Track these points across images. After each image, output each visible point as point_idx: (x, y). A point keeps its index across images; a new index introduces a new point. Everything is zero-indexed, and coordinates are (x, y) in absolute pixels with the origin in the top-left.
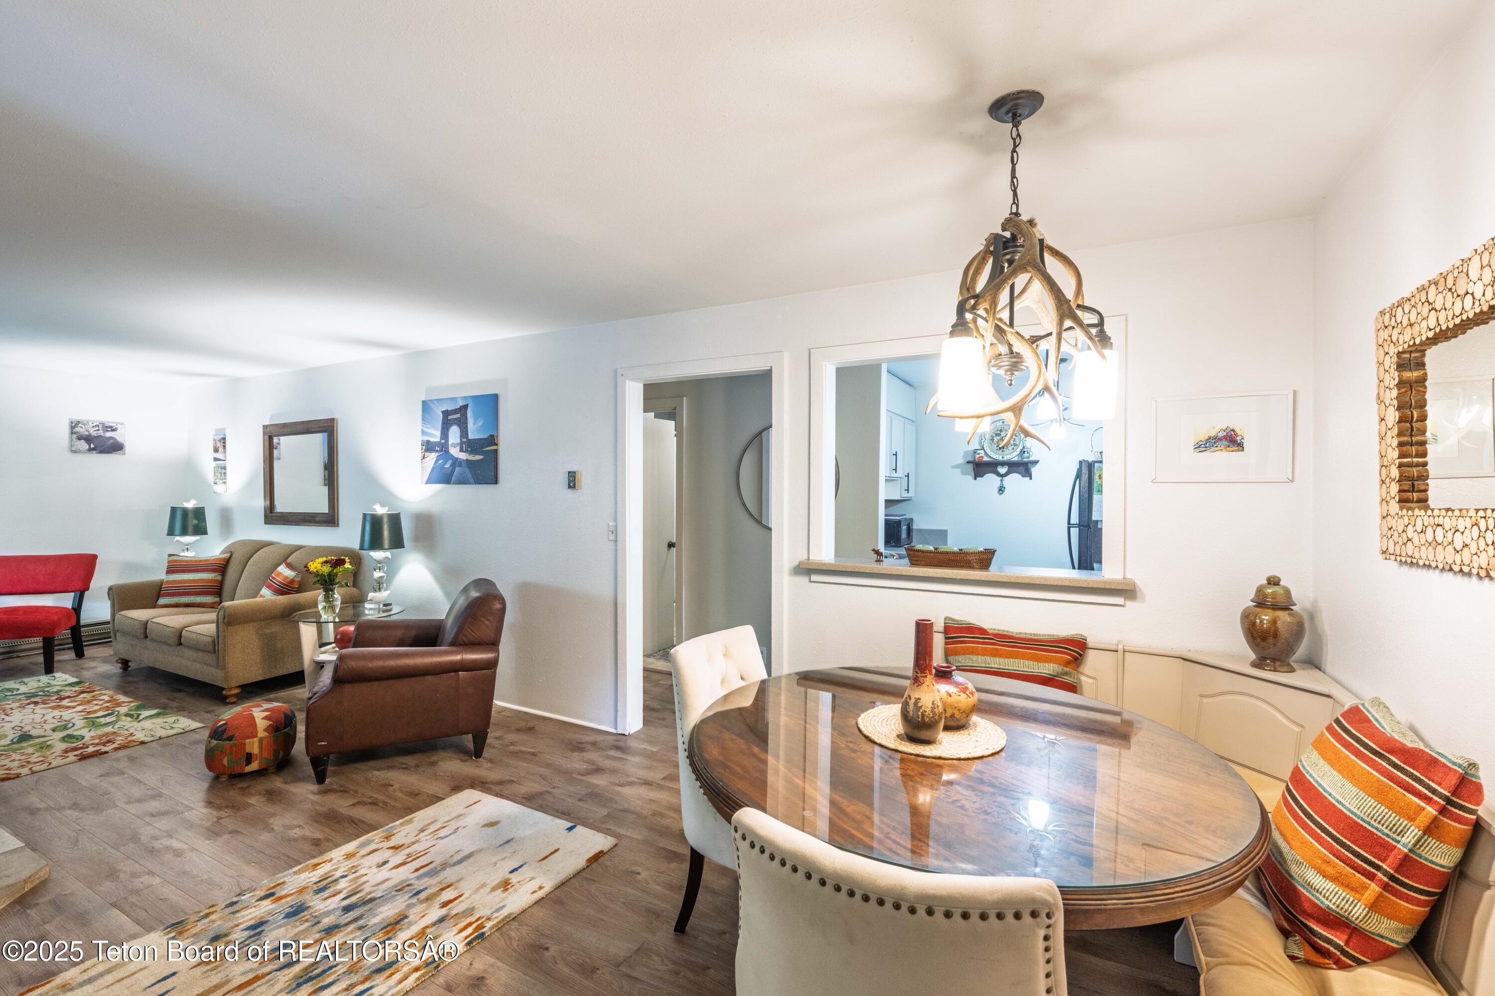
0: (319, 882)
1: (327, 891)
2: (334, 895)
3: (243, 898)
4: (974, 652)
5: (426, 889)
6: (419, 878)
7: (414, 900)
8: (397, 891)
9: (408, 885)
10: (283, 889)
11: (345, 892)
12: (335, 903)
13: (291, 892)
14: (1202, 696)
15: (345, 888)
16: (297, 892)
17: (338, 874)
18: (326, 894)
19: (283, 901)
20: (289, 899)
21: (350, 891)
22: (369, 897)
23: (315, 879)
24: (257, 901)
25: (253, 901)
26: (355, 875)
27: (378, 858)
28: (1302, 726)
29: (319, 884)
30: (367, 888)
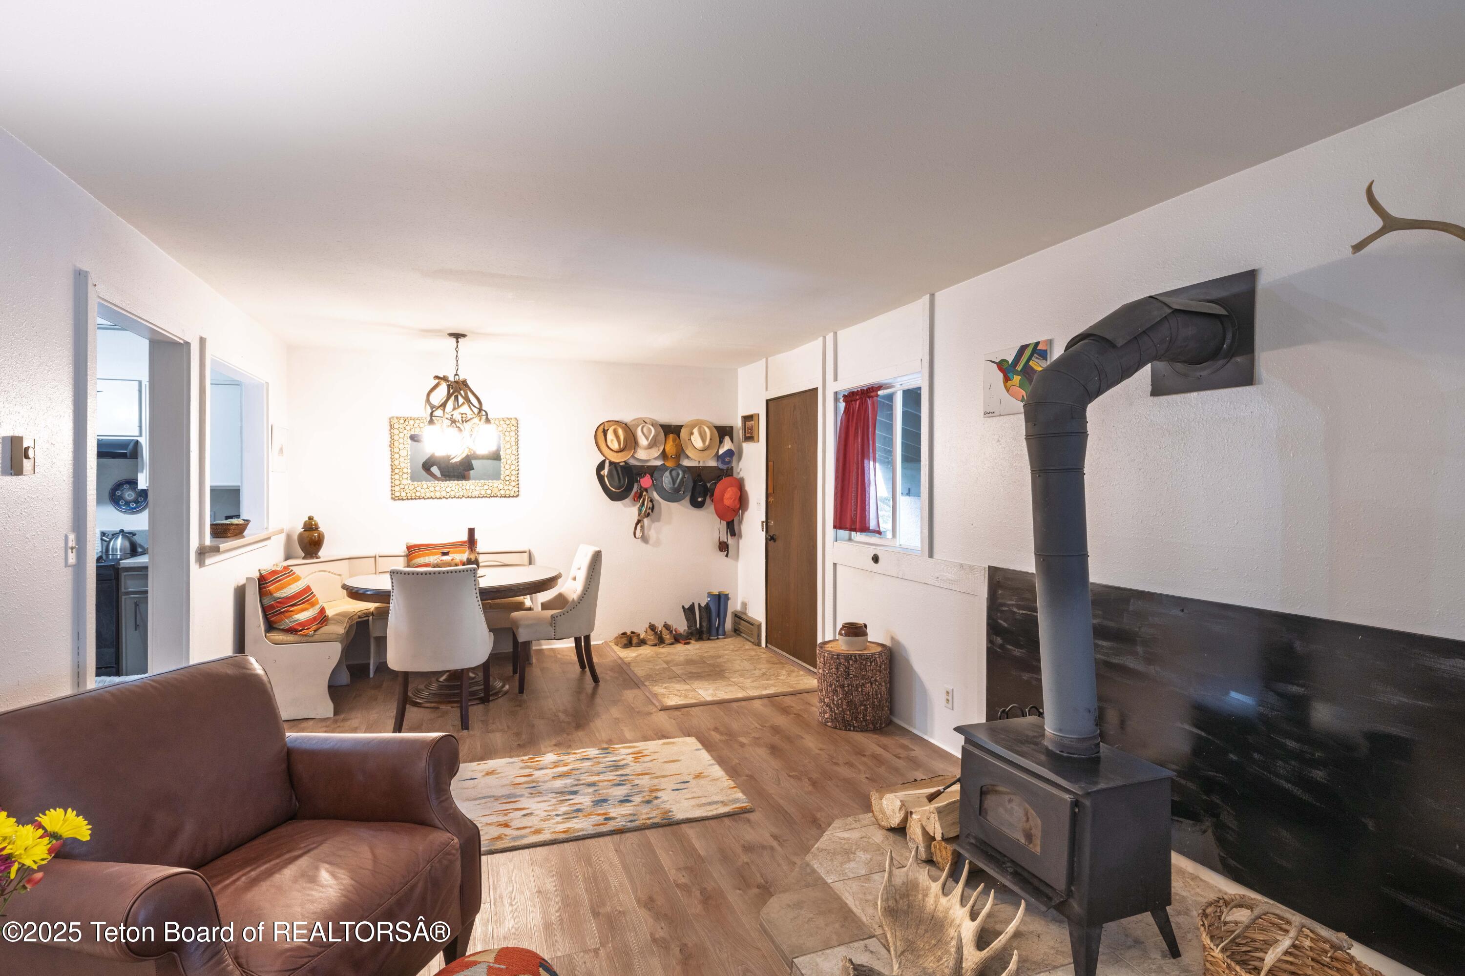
0: (574, 817)
1: (575, 808)
2: (575, 804)
3: (623, 823)
5: (527, 788)
6: (521, 796)
7: (540, 784)
8: (541, 793)
9: (532, 794)
10: (598, 820)
11: (567, 804)
12: (577, 799)
13: (595, 816)
15: (565, 806)
16: (592, 815)
17: (559, 819)
18: (578, 807)
19: (602, 812)
20: (599, 812)
21: (564, 803)
22: (558, 795)
23: (575, 820)
24: (616, 818)
25: (619, 819)
26: (550, 814)
27: (526, 822)
29: (575, 815)
30: (554, 801)
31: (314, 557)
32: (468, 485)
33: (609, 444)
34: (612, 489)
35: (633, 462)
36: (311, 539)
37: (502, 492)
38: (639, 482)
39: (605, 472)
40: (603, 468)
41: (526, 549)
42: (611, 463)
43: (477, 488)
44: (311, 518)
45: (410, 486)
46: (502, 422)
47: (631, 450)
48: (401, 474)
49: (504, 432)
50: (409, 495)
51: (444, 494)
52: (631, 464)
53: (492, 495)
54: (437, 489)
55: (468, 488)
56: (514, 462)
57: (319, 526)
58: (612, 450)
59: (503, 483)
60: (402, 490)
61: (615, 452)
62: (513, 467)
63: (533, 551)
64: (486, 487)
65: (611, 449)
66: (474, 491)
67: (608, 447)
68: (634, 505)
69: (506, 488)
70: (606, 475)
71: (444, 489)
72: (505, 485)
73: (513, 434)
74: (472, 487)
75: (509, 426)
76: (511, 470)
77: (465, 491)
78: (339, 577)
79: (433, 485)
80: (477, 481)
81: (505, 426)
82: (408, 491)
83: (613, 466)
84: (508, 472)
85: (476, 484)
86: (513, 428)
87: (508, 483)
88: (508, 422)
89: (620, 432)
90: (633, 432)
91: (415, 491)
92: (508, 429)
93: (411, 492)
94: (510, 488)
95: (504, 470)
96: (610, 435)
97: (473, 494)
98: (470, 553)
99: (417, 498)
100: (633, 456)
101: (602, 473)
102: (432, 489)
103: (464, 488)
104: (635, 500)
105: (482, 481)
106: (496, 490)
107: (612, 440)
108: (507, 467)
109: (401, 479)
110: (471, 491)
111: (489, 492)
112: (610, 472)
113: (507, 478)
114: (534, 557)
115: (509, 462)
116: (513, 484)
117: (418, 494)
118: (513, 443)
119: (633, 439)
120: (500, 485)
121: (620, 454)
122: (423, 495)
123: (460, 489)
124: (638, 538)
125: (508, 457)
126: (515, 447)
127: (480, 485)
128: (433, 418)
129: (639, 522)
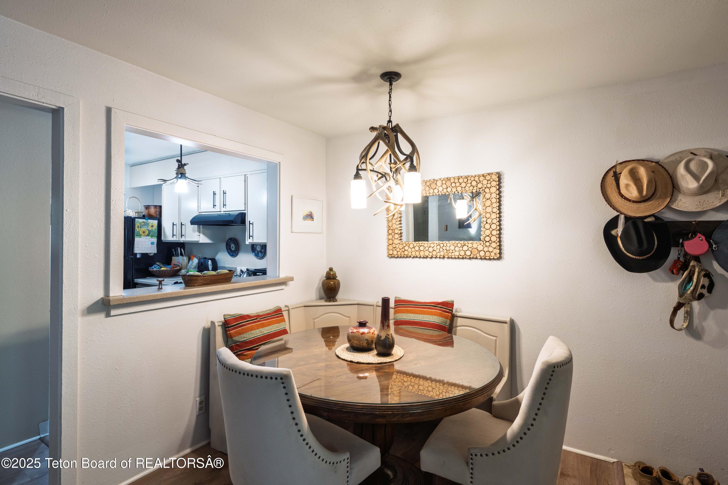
4: (252, 329)
14: (314, 319)
28: (349, 317)
31: (332, 300)
32: (449, 245)
33: (623, 191)
34: (628, 254)
35: (669, 216)
36: (329, 286)
37: (482, 254)
38: (683, 246)
39: (619, 231)
40: (616, 227)
41: (508, 320)
42: (627, 219)
43: (457, 249)
44: (331, 269)
45: (400, 245)
46: (482, 178)
47: (666, 197)
48: (393, 234)
49: (484, 188)
50: (399, 253)
51: (427, 253)
52: (666, 220)
53: (472, 257)
54: (422, 248)
55: (448, 248)
56: (495, 221)
57: (337, 275)
58: (629, 200)
59: (482, 244)
60: (394, 249)
61: (634, 202)
62: (494, 226)
63: (518, 322)
64: (465, 248)
65: (626, 199)
66: (454, 251)
67: (622, 196)
68: (673, 280)
69: (486, 249)
70: (619, 235)
71: (427, 249)
72: (484, 246)
73: (493, 190)
74: (452, 248)
75: (489, 182)
76: (491, 229)
77: (445, 251)
78: (348, 319)
79: (418, 245)
80: (457, 242)
81: (485, 182)
82: (398, 250)
83: (630, 223)
84: (488, 232)
85: (455, 245)
86: (494, 184)
87: (488, 244)
88: (488, 178)
89: (642, 172)
90: (671, 172)
91: (403, 250)
92: (489, 185)
93: (401, 251)
94: (491, 249)
95: (484, 230)
96: (624, 180)
97: (453, 254)
98: (381, 330)
99: (405, 256)
100: (668, 207)
101: (613, 232)
102: (417, 248)
103: (444, 248)
104: (673, 273)
105: (462, 242)
106: (475, 252)
107: (627, 186)
108: (487, 226)
109: (393, 239)
110: (451, 251)
111: (468, 253)
112: (625, 231)
113: (487, 239)
114: (519, 329)
115: (489, 221)
116: (494, 245)
117: (406, 253)
118: (494, 200)
119: (670, 182)
120: (480, 246)
121: (642, 205)
122: (410, 254)
123: (441, 250)
124: (680, 330)
125: (488, 215)
126: (496, 205)
127: (459, 245)
128: (360, 172)
129: (679, 306)
